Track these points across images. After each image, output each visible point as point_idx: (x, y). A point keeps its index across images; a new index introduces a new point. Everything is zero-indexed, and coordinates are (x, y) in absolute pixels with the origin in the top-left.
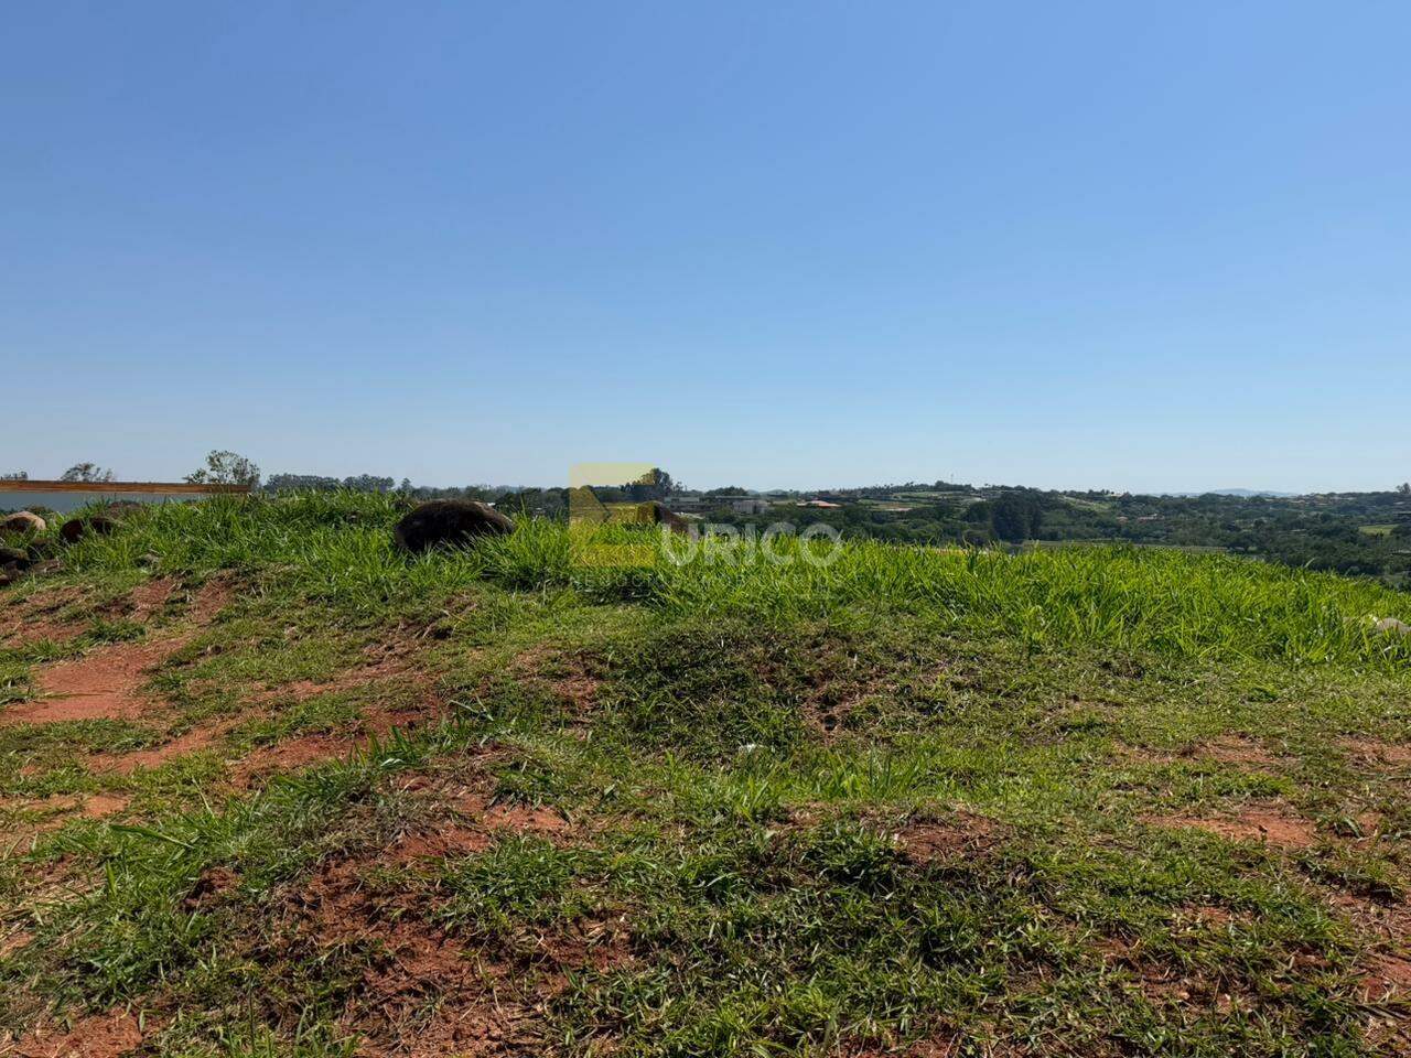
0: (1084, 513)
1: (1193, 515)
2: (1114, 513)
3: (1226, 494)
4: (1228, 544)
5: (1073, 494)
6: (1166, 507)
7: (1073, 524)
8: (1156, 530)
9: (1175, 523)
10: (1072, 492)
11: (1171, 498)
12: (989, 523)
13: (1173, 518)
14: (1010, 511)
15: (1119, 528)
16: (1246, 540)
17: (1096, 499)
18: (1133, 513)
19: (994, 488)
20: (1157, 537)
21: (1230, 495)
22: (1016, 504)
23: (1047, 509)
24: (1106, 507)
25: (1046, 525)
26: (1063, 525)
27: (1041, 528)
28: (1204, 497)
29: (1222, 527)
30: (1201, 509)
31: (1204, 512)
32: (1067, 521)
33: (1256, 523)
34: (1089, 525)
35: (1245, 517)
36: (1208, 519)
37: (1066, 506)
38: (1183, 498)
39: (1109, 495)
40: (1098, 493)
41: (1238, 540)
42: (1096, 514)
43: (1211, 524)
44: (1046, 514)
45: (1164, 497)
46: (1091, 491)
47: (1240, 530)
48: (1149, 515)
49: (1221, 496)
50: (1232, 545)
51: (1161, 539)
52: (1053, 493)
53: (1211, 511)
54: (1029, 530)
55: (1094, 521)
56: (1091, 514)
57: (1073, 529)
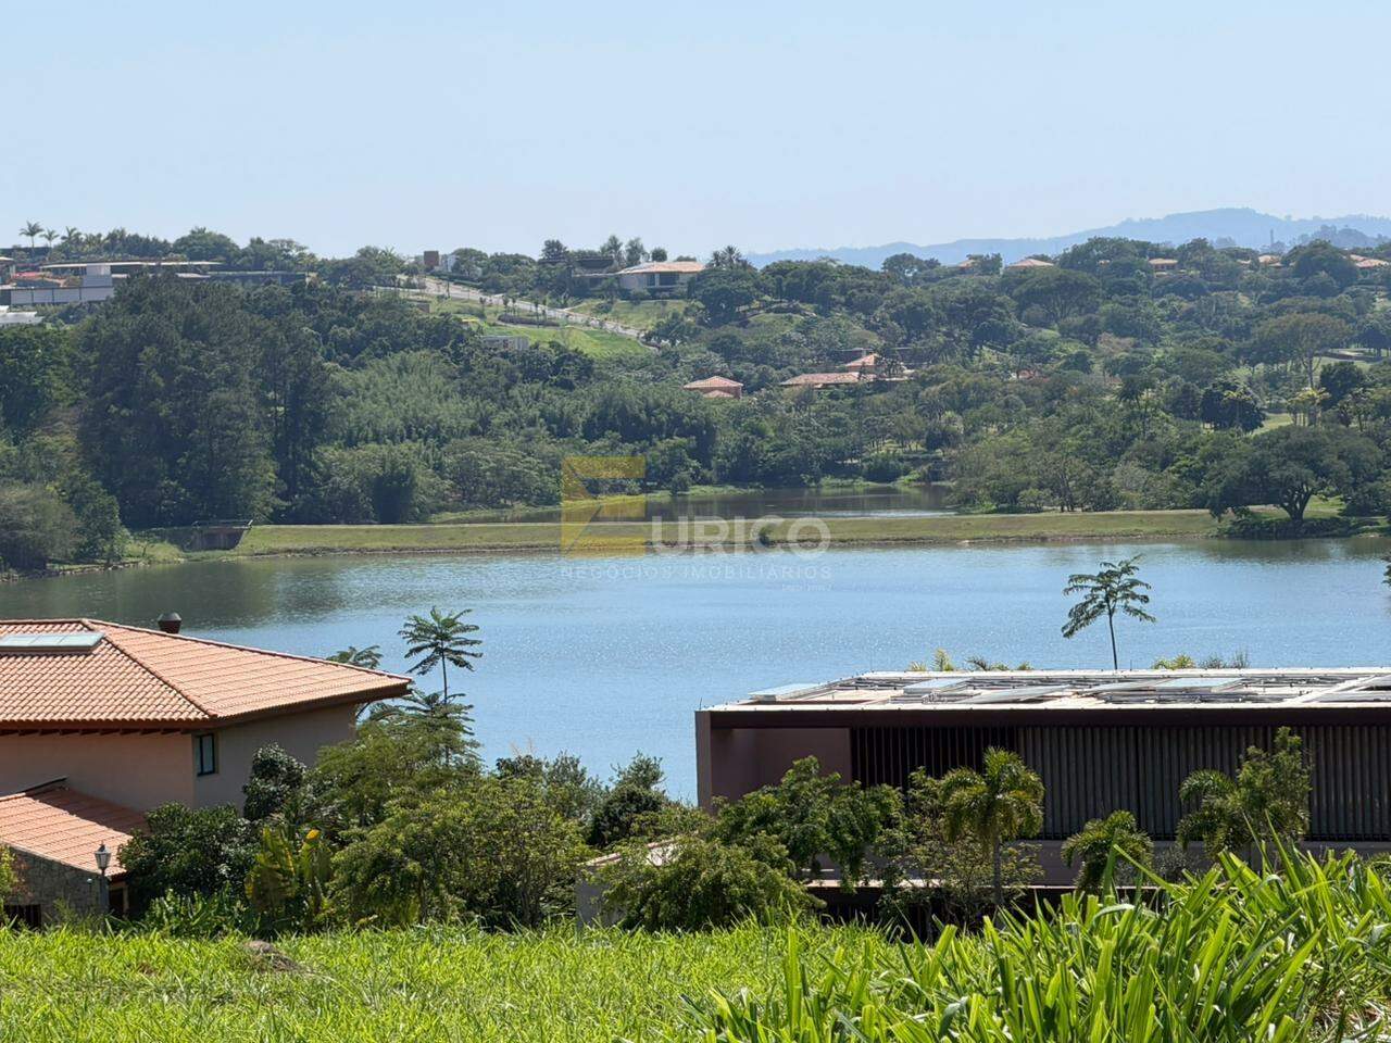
0: (533, 367)
1: (1037, 354)
2: (674, 359)
3: (1177, 239)
4: (1215, 490)
5: (466, 268)
6: (914, 320)
7: (482, 427)
8: (878, 434)
9: (962, 401)
10: (465, 255)
11: (929, 270)
12: (62, 439)
13: (953, 372)
14: (167, 370)
15: (702, 434)
16: (1293, 469)
17: (581, 291)
18: (761, 355)
19: (74, 246)
20: (883, 473)
21: (1199, 245)
22: (192, 330)
23: (352, 352)
24: (630, 328)
25: (351, 442)
26: (437, 434)
27: (330, 453)
28: (1083, 257)
29: (1183, 406)
30: (1076, 320)
31: (1088, 334)
32: (453, 411)
33: (1327, 379)
34: (560, 427)
35: (1268, 351)
36: (1112, 367)
37: (444, 336)
38: (988, 265)
39: (646, 266)
40: (587, 260)
41: (1259, 468)
42: (587, 369)
43: (1129, 393)
44: (342, 376)
45: (898, 262)
46: (554, 249)
47: (1253, 418)
48: (839, 357)
49: (1156, 252)
50: (1231, 497)
51: (901, 484)
52: (371, 267)
53: (1119, 327)
54: (269, 471)
55: (580, 404)
56: (567, 369)
57: (486, 454)
